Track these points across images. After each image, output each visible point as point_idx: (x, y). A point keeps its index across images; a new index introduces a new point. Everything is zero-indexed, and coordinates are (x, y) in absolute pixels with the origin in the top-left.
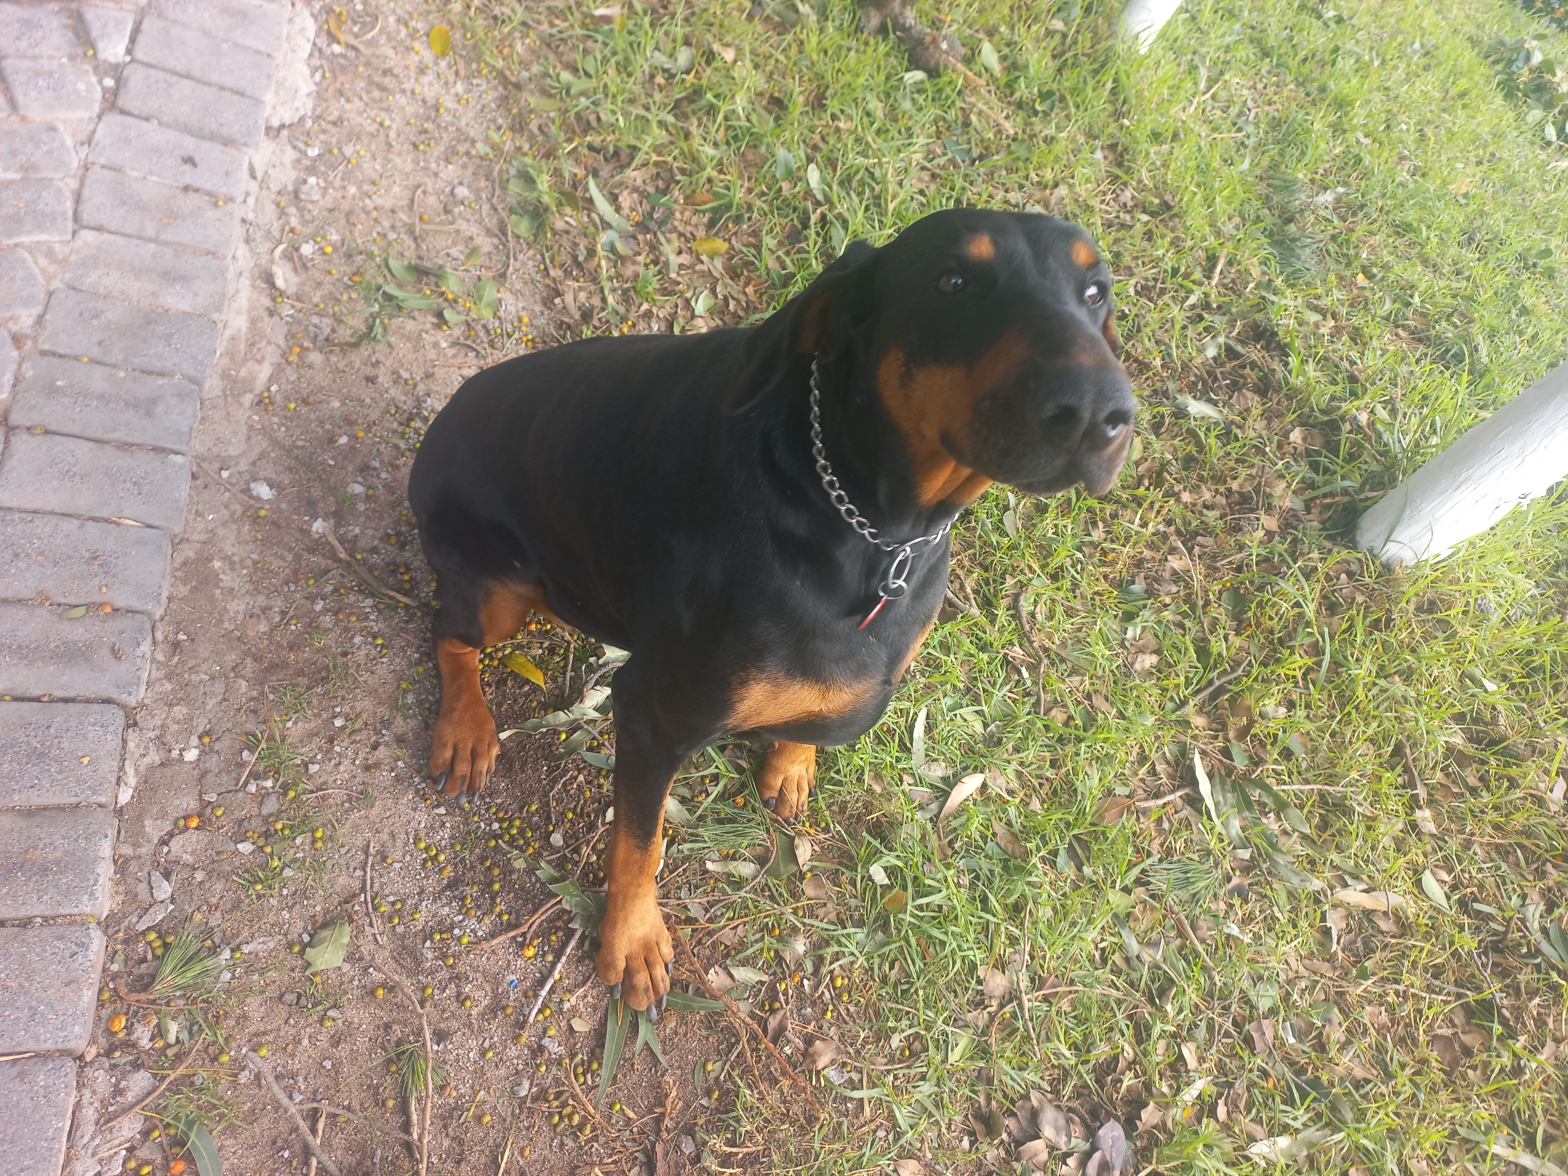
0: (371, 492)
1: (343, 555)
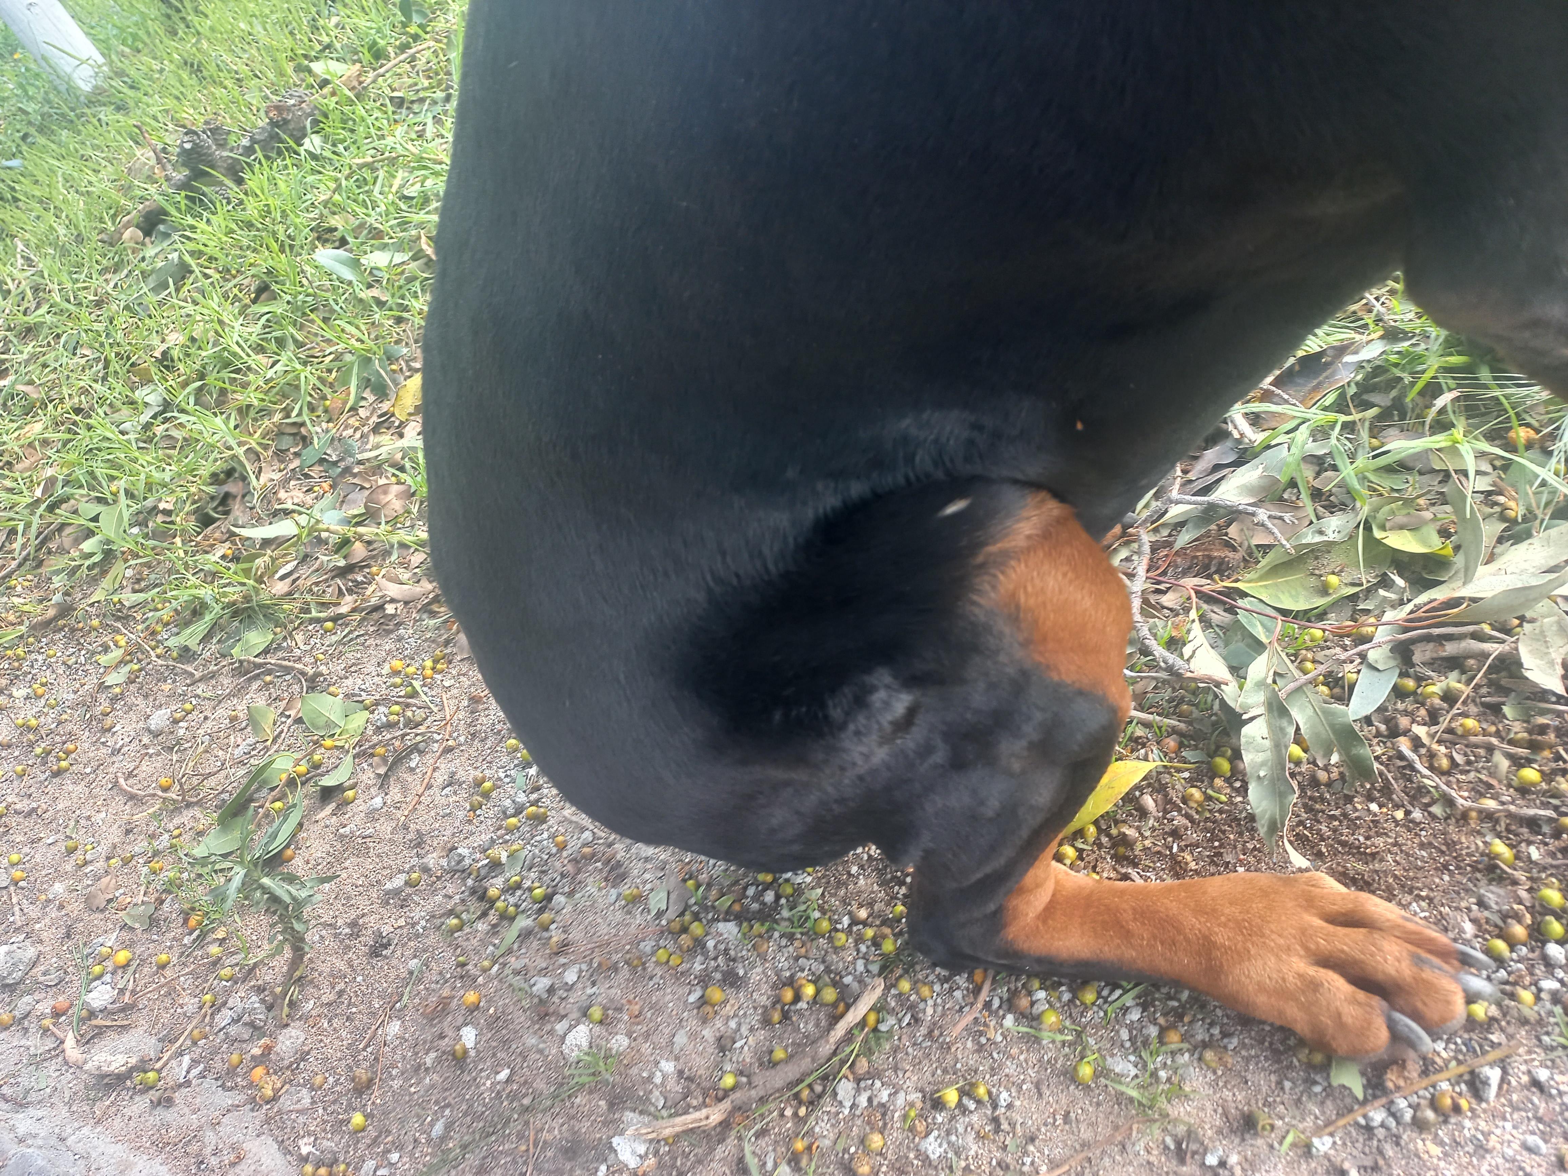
0: (596, 1013)
1: (715, 1115)
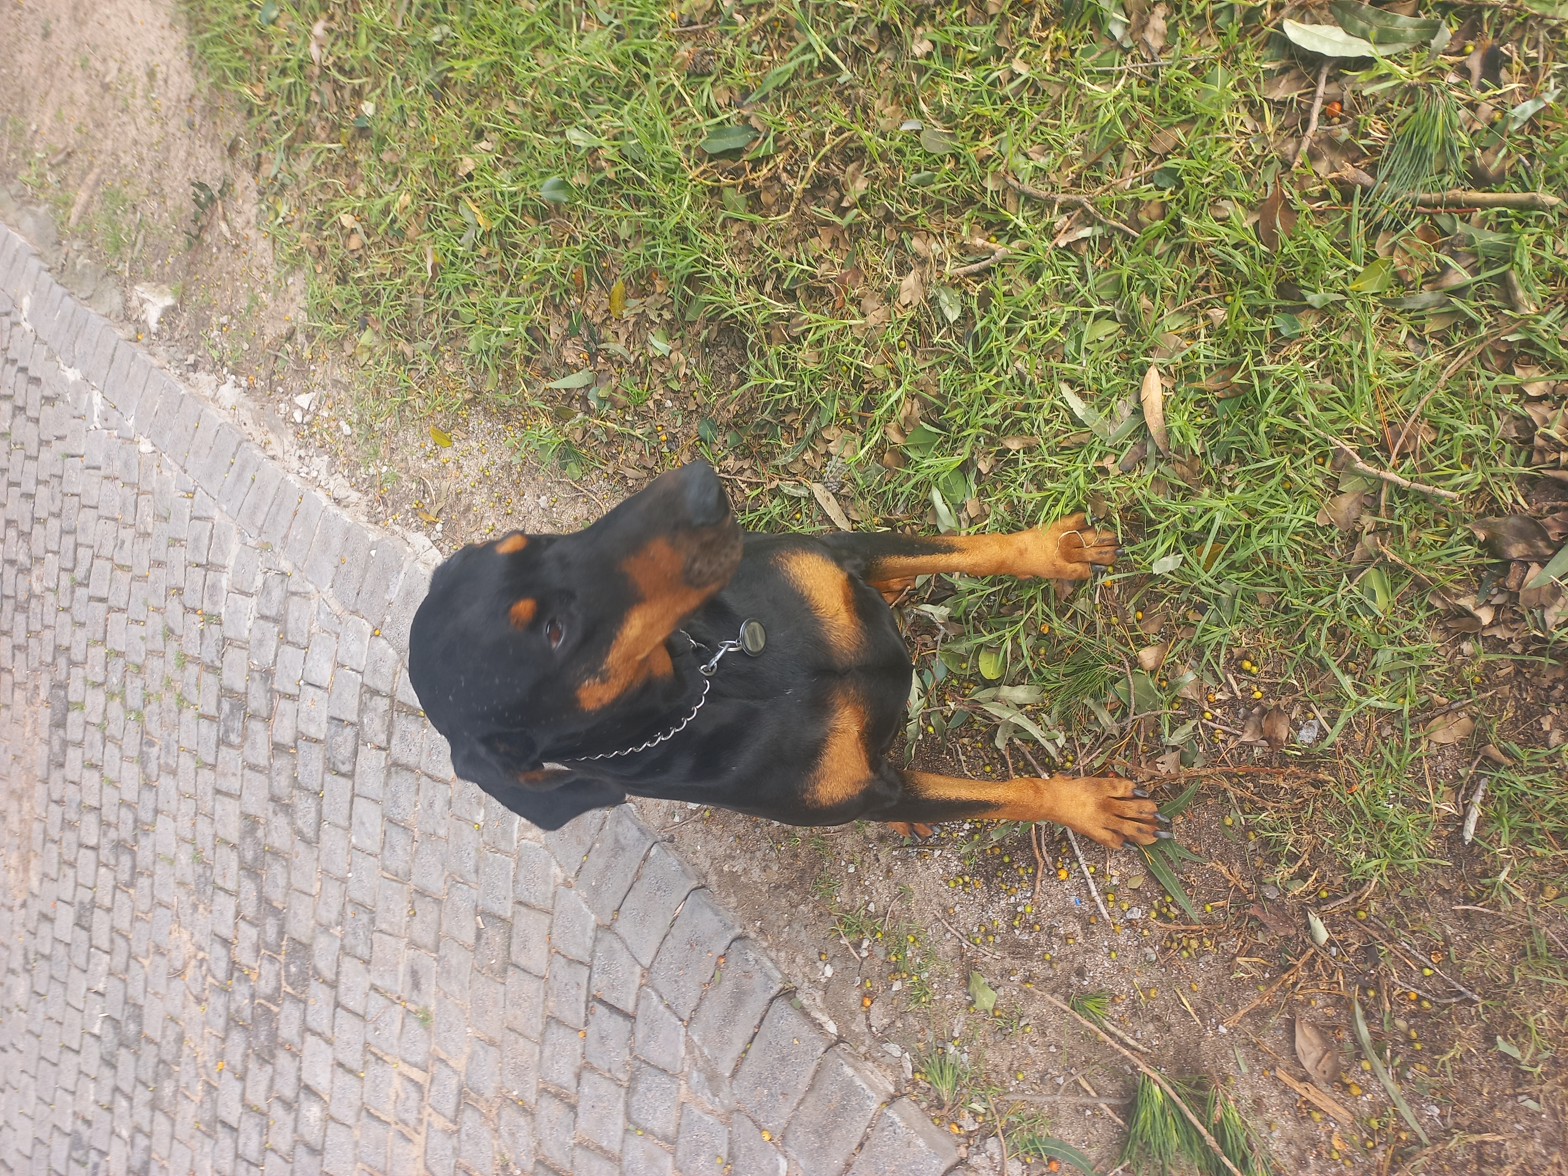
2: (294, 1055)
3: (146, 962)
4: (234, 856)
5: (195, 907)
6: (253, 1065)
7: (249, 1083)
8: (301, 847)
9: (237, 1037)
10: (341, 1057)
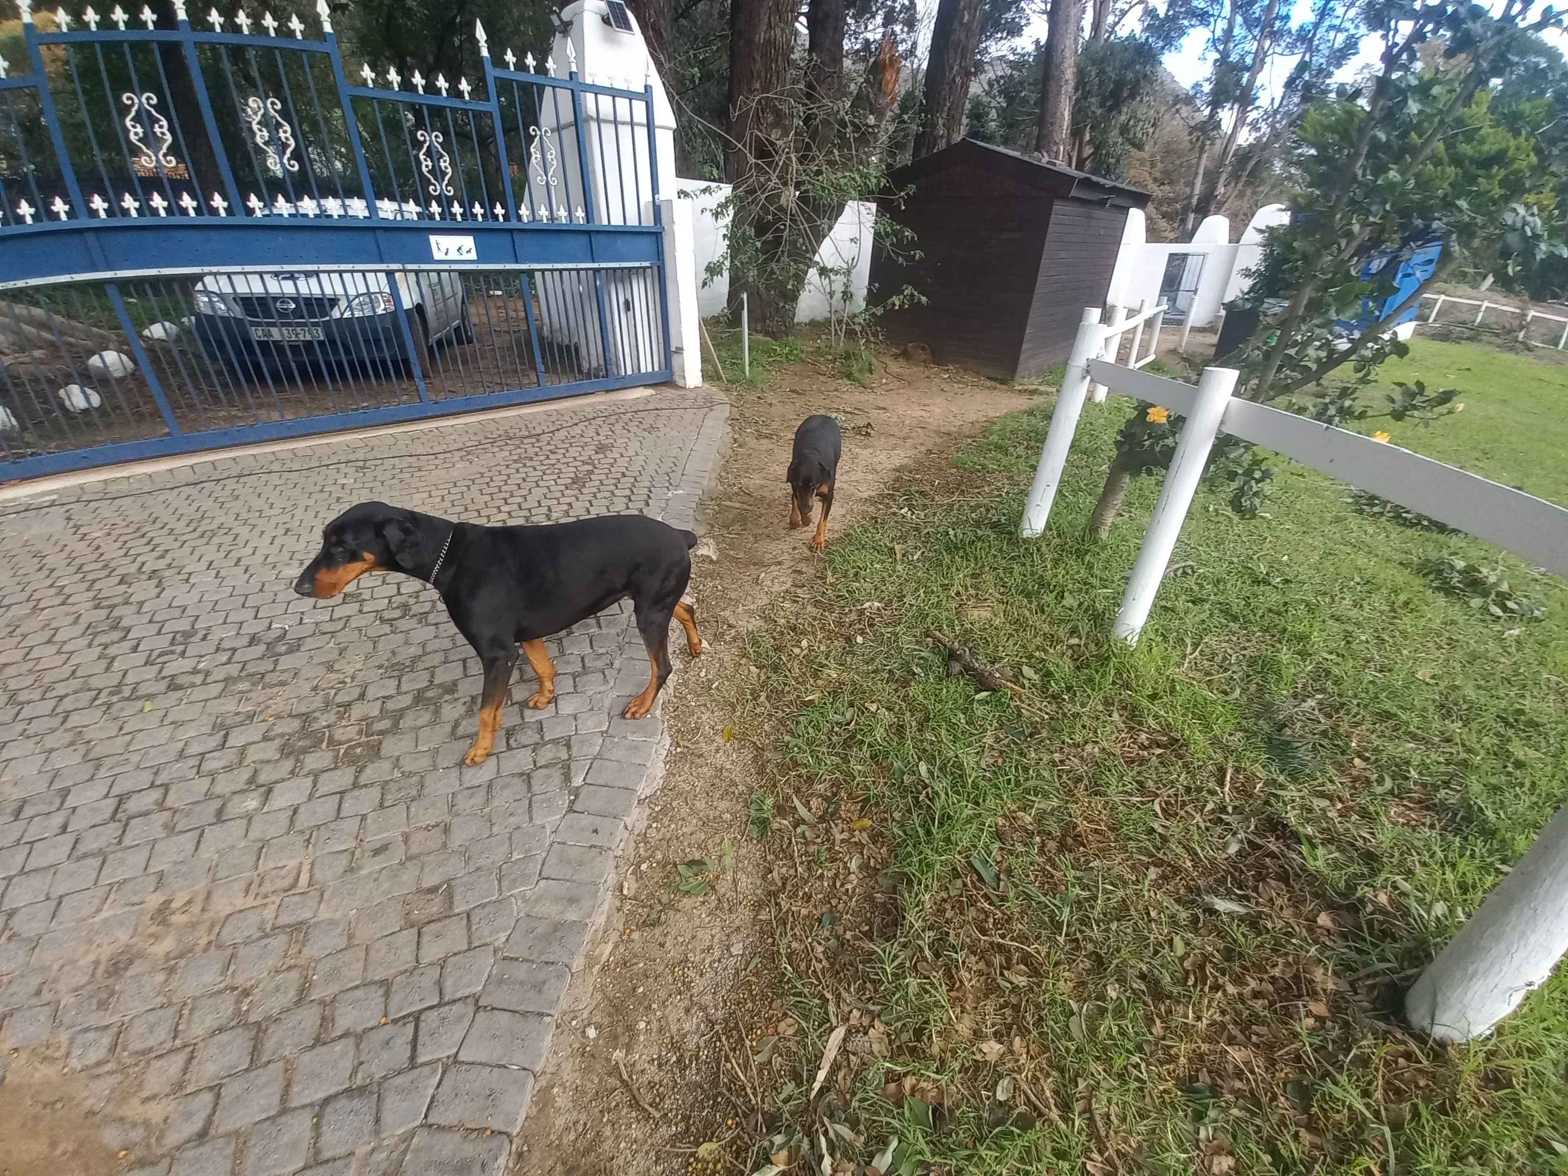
1: (625, 1077)
2: (292, 772)
3: (331, 644)
4: (426, 684)
5: (380, 667)
6: (278, 742)
7: (263, 744)
8: (448, 728)
9: (296, 724)
10: (302, 810)
